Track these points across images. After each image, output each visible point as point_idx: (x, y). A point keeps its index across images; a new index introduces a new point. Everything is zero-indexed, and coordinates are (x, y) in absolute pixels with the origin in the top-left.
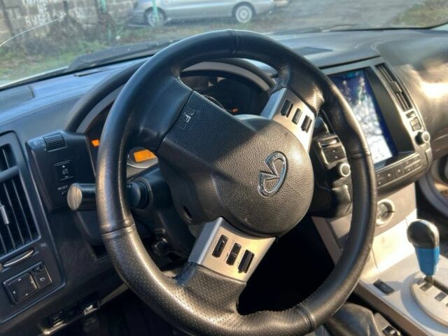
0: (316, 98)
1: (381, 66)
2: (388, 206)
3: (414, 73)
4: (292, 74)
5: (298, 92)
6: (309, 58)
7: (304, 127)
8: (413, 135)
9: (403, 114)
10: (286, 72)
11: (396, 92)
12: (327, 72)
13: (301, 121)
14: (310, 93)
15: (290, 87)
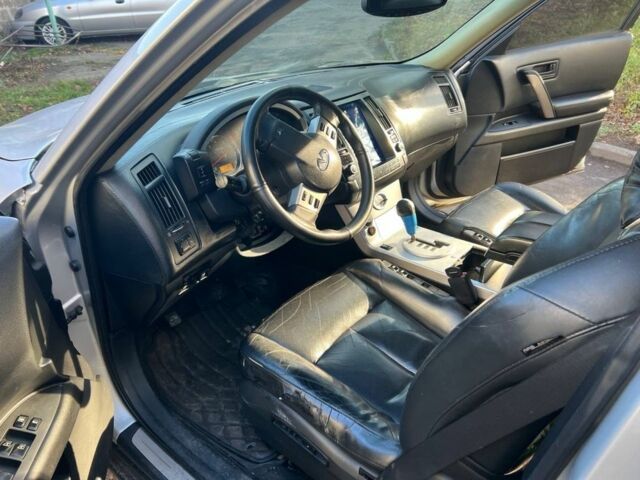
0: (335, 121)
1: (368, 98)
2: (383, 196)
3: (391, 102)
4: (321, 108)
5: (325, 118)
6: (321, 93)
7: (332, 137)
8: (393, 146)
9: (386, 132)
10: (318, 107)
11: (379, 117)
12: (337, 104)
13: (330, 134)
14: (331, 118)
15: (322, 116)
